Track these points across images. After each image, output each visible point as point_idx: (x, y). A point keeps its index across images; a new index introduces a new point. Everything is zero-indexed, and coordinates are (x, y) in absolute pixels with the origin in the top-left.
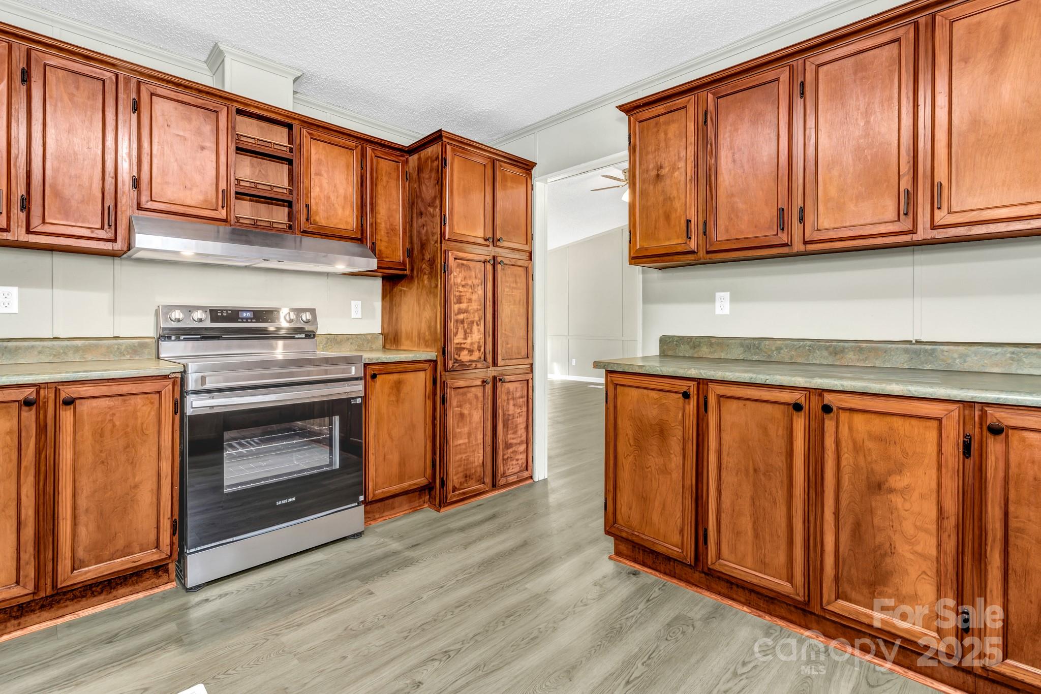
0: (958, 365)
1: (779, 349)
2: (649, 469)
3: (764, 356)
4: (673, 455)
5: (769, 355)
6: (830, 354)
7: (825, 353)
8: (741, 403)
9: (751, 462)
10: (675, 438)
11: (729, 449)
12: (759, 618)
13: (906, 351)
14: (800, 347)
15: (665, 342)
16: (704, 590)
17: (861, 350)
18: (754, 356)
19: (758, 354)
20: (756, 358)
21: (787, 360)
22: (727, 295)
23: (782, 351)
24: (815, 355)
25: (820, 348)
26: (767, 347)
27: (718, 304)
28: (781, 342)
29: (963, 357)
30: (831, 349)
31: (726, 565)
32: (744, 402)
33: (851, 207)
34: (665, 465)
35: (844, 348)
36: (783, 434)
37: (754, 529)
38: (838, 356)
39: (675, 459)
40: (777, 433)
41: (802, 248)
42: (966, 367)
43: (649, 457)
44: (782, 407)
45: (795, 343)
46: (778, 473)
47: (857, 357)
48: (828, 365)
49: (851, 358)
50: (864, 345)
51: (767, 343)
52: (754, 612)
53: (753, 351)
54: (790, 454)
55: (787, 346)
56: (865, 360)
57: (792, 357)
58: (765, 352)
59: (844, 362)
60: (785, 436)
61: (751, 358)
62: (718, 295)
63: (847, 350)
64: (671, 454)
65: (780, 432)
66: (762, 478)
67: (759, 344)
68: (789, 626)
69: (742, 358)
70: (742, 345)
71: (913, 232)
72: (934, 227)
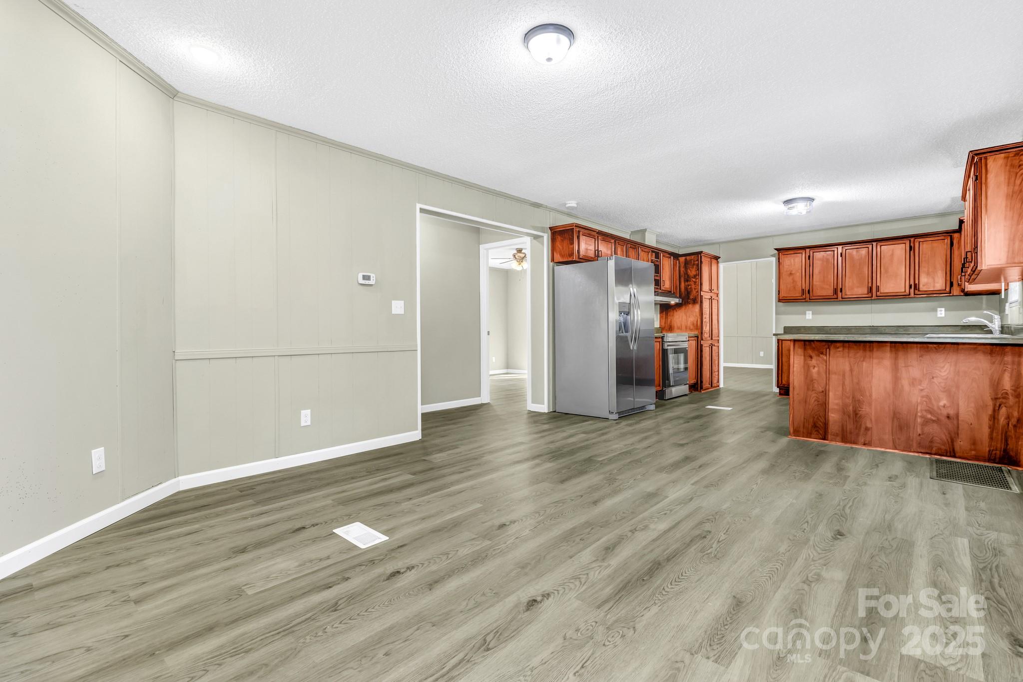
0: (883, 332)
1: (830, 329)
13: (870, 329)
15: (785, 328)
22: (811, 312)
27: (807, 316)
29: (885, 330)
33: (856, 289)
41: (841, 299)
42: (885, 332)
62: (807, 312)
71: (872, 297)
72: (877, 296)
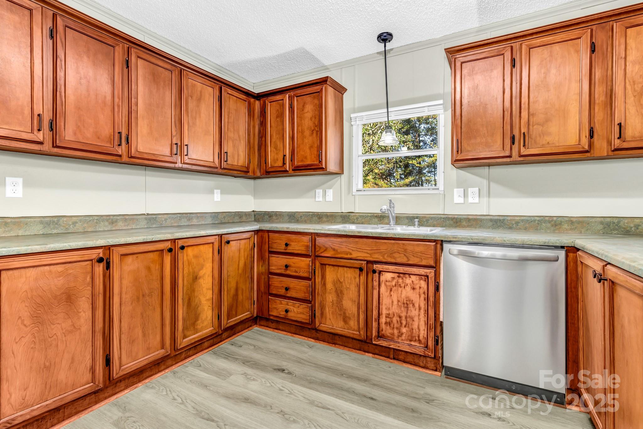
1: (74, 223)
2: (55, 337)
3: (62, 229)
4: (82, 313)
5: (67, 228)
6: (110, 224)
7: (107, 223)
8: (135, 256)
9: (141, 292)
10: (84, 298)
11: (127, 288)
12: (136, 389)
14: (90, 221)
16: (93, 407)
17: (126, 220)
18: (53, 230)
19: (57, 228)
20: (55, 231)
21: (81, 230)
23: (77, 225)
24: (100, 225)
25: (103, 221)
26: (65, 222)
28: (76, 218)
30: (110, 221)
31: (127, 368)
32: (136, 255)
34: (73, 325)
35: (117, 219)
36: (159, 268)
37: (143, 332)
38: (114, 225)
39: (84, 315)
40: (155, 268)
43: (53, 327)
44: (158, 252)
45: (87, 218)
46: (156, 291)
47: (124, 224)
48: (108, 231)
49: (121, 225)
50: (127, 217)
51: (65, 219)
52: (132, 389)
53: (52, 226)
54: (162, 278)
55: (80, 221)
56: (127, 225)
57: (84, 228)
58: (64, 226)
59: (117, 228)
60: (160, 268)
61: (50, 232)
63: (118, 221)
64: (80, 312)
65: (157, 267)
66: (147, 298)
67: (58, 221)
68: (151, 379)
69: (42, 233)
70: (41, 222)
